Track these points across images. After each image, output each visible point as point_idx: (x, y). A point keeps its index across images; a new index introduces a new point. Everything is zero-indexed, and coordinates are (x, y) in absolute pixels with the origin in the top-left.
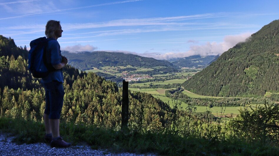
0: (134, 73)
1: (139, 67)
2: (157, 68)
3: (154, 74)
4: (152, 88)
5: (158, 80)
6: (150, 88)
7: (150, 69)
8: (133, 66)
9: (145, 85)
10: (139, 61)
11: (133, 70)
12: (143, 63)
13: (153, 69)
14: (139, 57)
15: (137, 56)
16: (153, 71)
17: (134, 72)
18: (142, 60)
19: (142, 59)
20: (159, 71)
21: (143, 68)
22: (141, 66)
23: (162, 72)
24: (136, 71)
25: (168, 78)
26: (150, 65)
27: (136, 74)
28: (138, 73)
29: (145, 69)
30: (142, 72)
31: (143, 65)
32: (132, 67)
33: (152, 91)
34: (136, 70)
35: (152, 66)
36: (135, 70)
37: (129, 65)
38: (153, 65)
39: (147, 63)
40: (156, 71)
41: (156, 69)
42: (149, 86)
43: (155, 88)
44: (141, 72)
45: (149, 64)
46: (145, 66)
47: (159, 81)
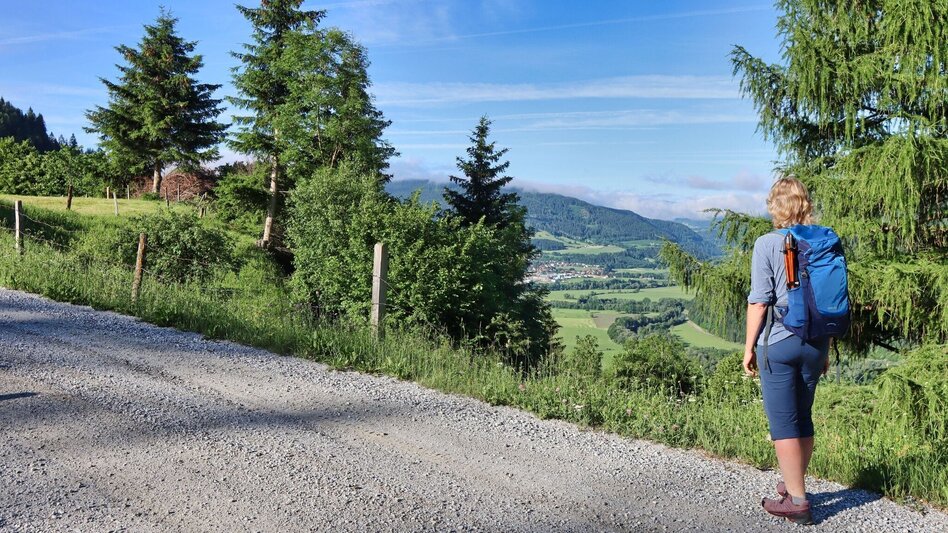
0: (552, 259)
1: (577, 239)
2: (640, 246)
3: (624, 265)
4: (585, 308)
5: (621, 285)
6: (578, 308)
7: (613, 249)
8: (557, 234)
9: (568, 297)
10: (580, 219)
11: (554, 248)
12: (594, 226)
13: (624, 250)
14: (584, 204)
15: (574, 201)
16: (621, 254)
17: (556, 254)
18: (593, 216)
19: (591, 212)
20: (642, 256)
21: (590, 243)
22: (584, 235)
23: (651, 261)
24: (562, 252)
25: (660, 282)
26: (615, 236)
27: (560, 260)
28: (568, 259)
29: (595, 247)
30: (583, 255)
31: (593, 233)
32: (552, 238)
33: (579, 317)
34: (564, 248)
35: (622, 238)
36: (560, 248)
37: (543, 229)
38: (627, 236)
39: (606, 228)
40: (629, 255)
41: (634, 250)
42: (576, 301)
43: (595, 308)
44: (578, 255)
45: (614, 231)
46: (599, 236)
47: (624, 287)
